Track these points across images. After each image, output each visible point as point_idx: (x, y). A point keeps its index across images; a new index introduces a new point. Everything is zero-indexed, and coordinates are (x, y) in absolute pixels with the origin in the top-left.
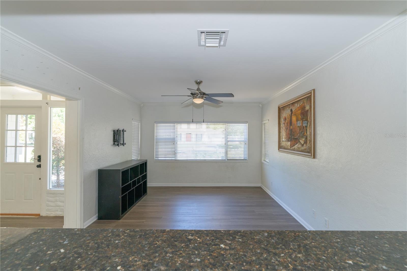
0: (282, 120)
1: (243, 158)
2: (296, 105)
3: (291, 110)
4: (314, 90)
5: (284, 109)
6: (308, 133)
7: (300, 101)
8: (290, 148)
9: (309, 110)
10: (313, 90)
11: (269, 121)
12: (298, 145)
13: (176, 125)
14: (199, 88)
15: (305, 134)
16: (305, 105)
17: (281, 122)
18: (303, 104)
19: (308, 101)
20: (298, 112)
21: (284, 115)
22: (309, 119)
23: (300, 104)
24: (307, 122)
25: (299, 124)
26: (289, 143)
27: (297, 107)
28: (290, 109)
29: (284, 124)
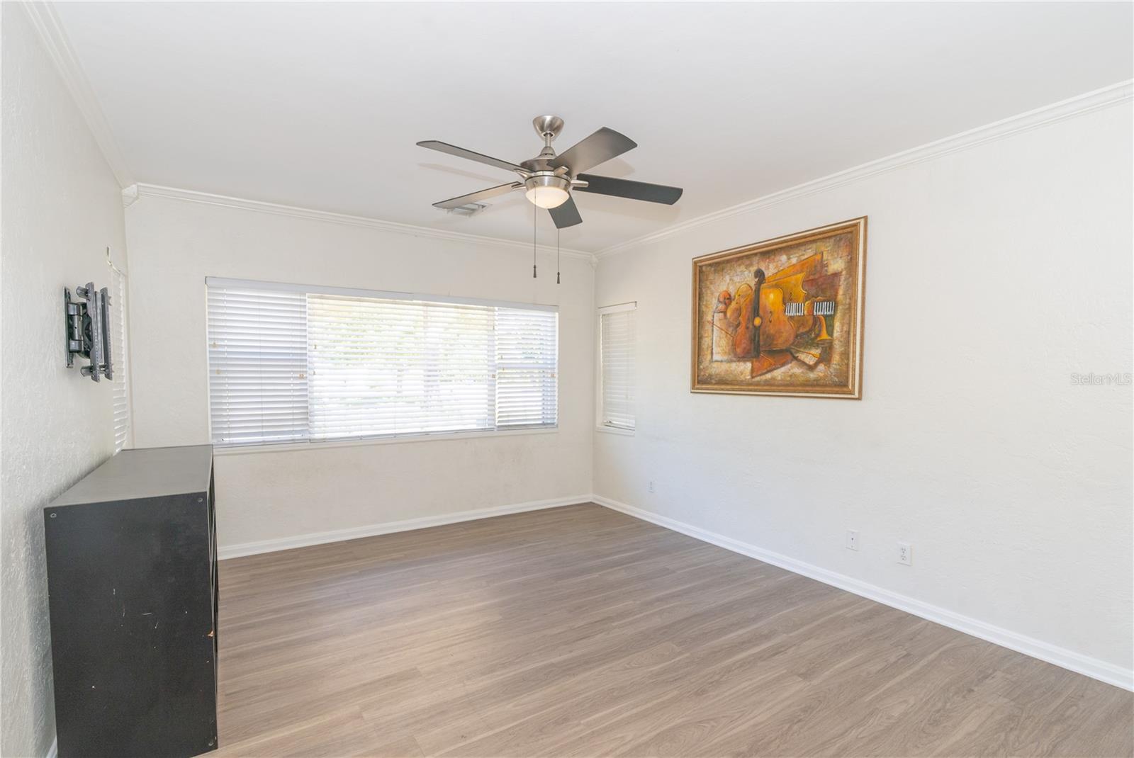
0: (713, 302)
1: (540, 422)
2: (784, 258)
3: (760, 274)
4: (866, 218)
5: (723, 270)
6: (836, 334)
7: (803, 248)
8: (753, 377)
9: (844, 273)
10: (864, 217)
11: (636, 305)
12: (792, 368)
13: (308, 300)
14: (550, 147)
15: (824, 336)
16: (825, 258)
17: (706, 306)
18: (818, 257)
19: (839, 247)
20: (793, 277)
21: (723, 288)
22: (840, 297)
23: (803, 255)
24: (832, 304)
25: (794, 311)
26: (745, 368)
27: (787, 265)
28: (754, 268)
29: (721, 314)
